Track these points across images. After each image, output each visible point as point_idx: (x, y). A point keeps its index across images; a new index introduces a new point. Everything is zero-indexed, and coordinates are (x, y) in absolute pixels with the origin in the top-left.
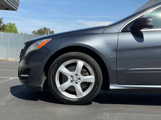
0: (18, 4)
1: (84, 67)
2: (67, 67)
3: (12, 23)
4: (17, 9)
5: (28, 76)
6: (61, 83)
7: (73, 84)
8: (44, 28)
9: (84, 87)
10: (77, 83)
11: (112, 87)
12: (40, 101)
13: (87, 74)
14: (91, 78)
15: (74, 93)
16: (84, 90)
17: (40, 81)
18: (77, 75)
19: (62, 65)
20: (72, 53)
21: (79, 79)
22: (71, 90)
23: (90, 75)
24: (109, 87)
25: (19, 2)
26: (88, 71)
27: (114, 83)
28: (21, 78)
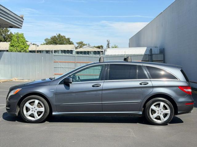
0: (22, 22)
1: (39, 103)
2: (30, 103)
3: (20, 33)
4: (21, 26)
5: (9, 108)
6: (27, 112)
7: (33, 112)
8: (58, 35)
9: (39, 114)
10: (35, 112)
11: (54, 113)
12: (16, 121)
13: (41, 107)
14: (42, 109)
15: (34, 117)
16: (39, 115)
17: (15, 111)
18: (35, 107)
19: (27, 103)
20: (34, 96)
21: (36, 110)
22: (32, 116)
23: (42, 107)
24: (52, 113)
25: (23, 19)
26: (41, 105)
27: (55, 111)
28: (7, 109)
